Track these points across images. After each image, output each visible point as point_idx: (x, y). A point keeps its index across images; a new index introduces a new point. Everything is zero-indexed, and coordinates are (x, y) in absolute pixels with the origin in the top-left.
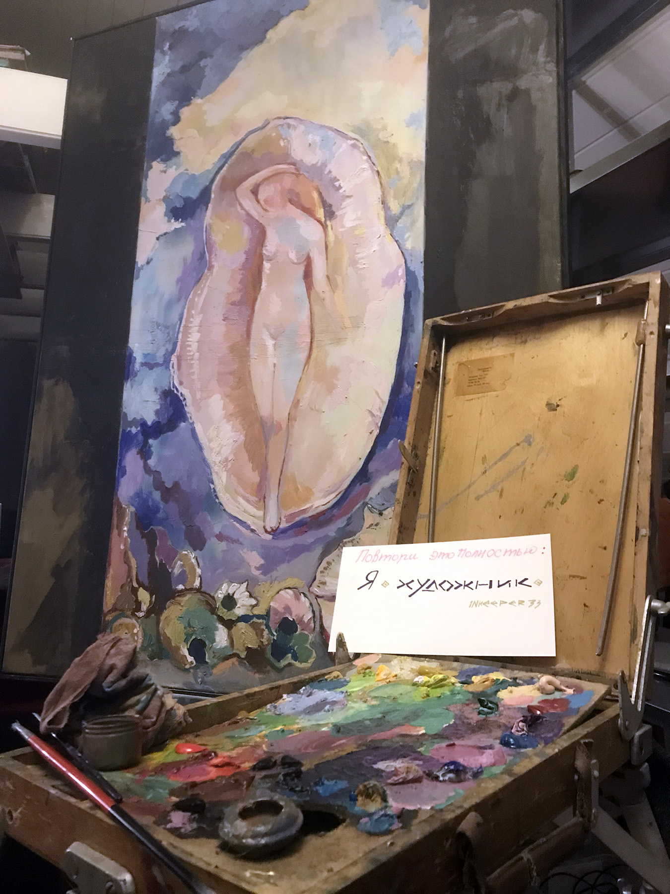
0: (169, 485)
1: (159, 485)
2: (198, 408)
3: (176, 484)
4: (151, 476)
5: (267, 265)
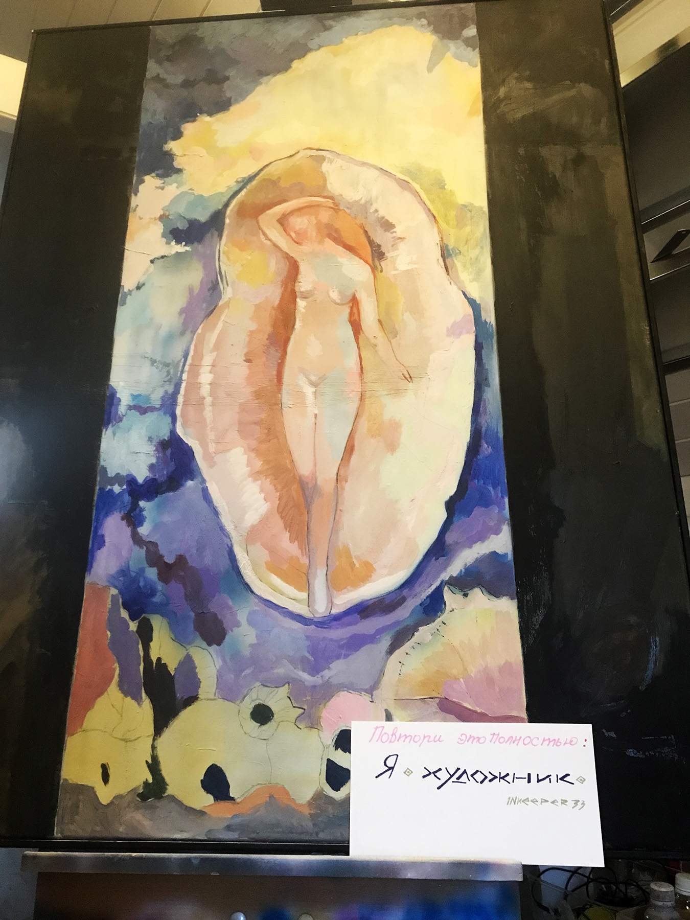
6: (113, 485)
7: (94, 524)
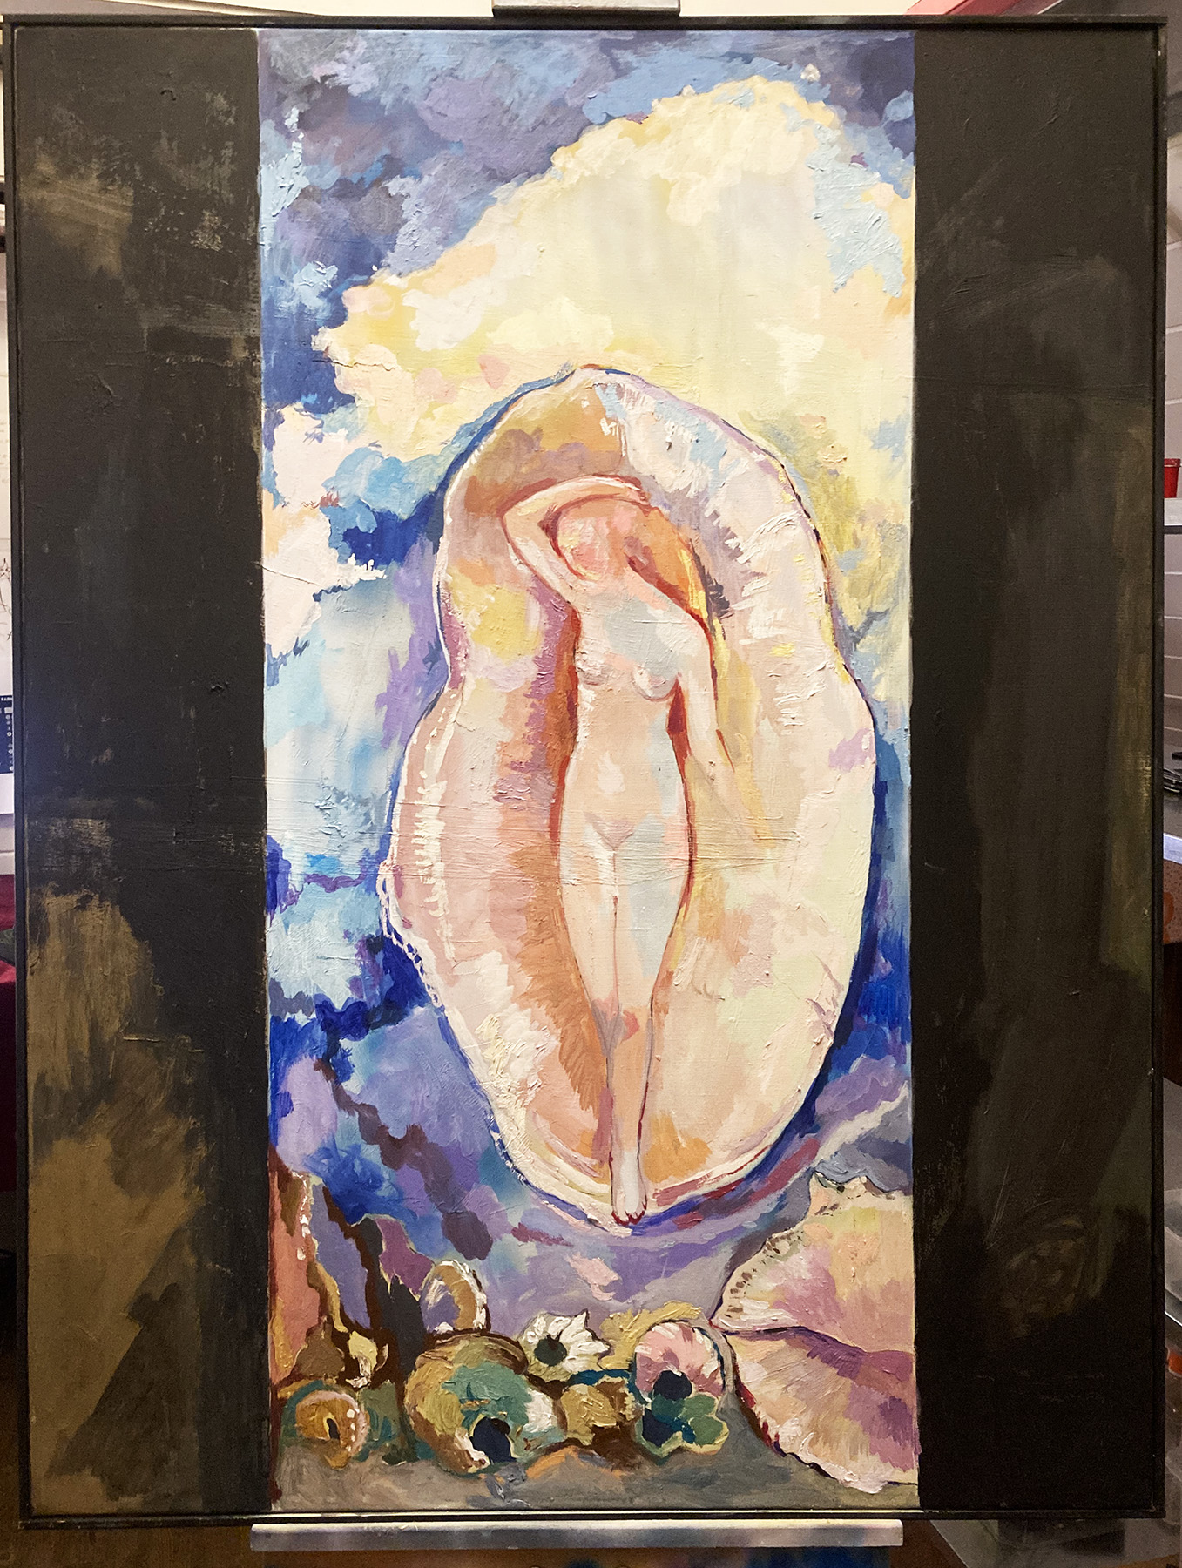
0: (398, 1132)
1: (373, 1130)
2: (452, 980)
3: (415, 1133)
4: (354, 1115)
5: (586, 695)
6: (293, 1011)
7: (271, 1076)
